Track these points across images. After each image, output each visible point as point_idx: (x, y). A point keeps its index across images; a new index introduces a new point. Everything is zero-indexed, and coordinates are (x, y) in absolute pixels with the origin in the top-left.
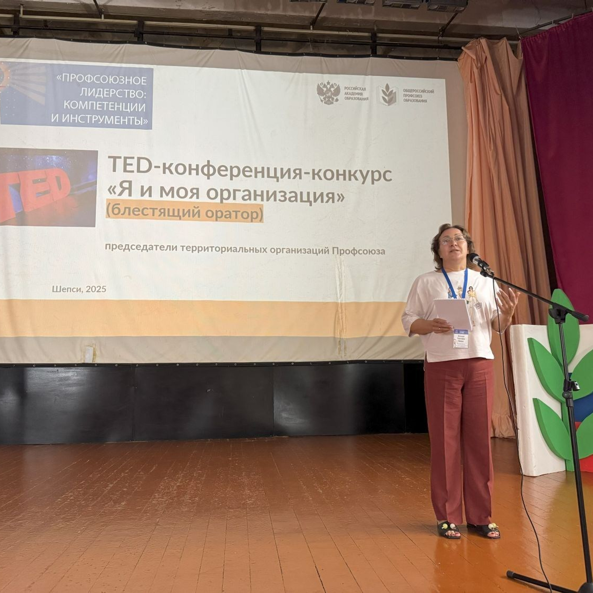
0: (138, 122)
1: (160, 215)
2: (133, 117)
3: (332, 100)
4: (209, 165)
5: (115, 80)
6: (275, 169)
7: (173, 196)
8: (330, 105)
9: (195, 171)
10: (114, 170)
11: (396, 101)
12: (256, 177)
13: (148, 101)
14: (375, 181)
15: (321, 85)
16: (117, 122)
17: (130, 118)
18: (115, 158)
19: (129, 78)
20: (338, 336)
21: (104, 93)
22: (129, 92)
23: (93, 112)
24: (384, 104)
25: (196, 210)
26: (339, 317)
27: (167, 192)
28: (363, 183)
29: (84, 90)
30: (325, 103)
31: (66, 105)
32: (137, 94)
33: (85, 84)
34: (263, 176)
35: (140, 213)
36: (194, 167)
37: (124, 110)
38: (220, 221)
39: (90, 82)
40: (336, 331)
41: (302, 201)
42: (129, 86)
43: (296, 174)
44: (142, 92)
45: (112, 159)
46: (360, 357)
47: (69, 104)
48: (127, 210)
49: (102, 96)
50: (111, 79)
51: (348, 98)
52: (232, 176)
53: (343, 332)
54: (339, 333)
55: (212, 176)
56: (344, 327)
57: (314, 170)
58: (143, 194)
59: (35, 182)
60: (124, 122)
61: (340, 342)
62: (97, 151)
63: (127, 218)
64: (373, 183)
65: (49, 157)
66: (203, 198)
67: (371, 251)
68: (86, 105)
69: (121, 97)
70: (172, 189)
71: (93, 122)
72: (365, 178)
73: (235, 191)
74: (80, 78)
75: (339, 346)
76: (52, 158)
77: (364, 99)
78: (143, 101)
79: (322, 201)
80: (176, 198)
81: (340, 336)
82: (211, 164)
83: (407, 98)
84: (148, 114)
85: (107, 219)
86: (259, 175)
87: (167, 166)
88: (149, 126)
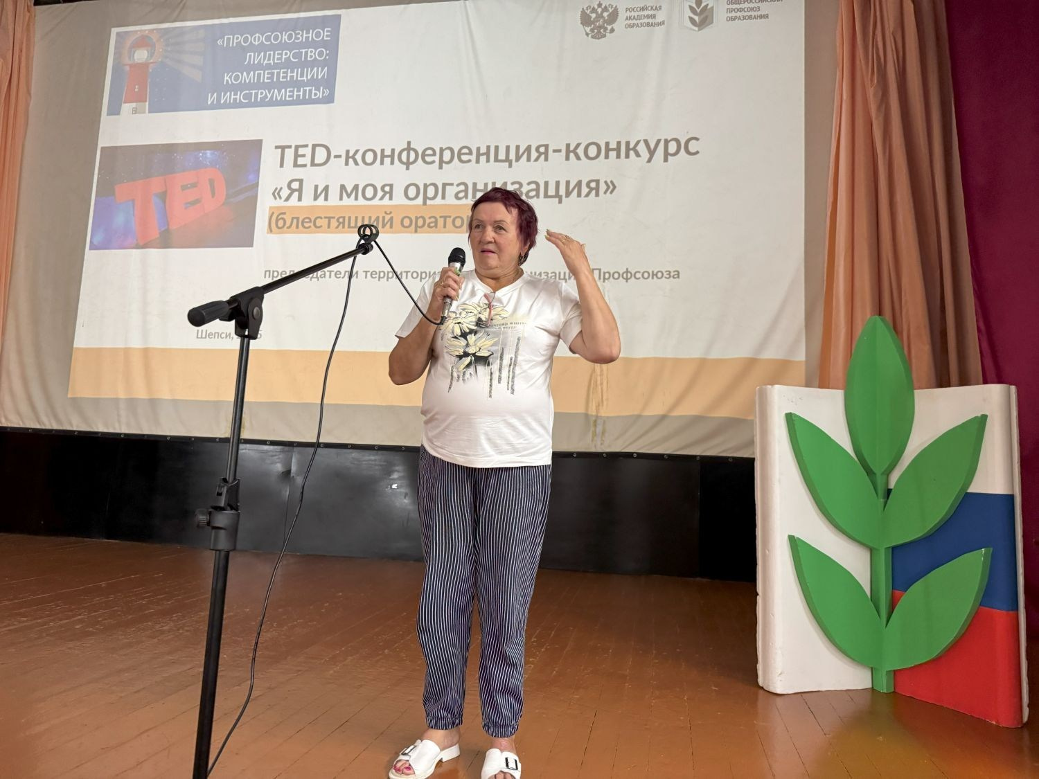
0: (316, 94)
1: (337, 227)
2: (310, 88)
3: (605, 31)
4: (409, 148)
5: (290, 37)
6: (508, 148)
7: (356, 198)
8: (600, 40)
9: (390, 159)
10: (282, 166)
11: (712, 22)
12: (478, 161)
13: (331, 64)
14: (669, 157)
15: (587, 9)
16: (290, 96)
17: (306, 90)
18: (283, 148)
19: (307, 33)
20: (592, 411)
21: (275, 57)
22: (306, 53)
23: (259, 85)
24: (691, 29)
25: (387, 217)
26: (596, 382)
27: (349, 192)
28: (649, 161)
29: (250, 56)
30: (593, 37)
31: (227, 80)
32: (317, 53)
33: (252, 48)
34: (488, 161)
35: (312, 224)
36: (388, 152)
37: (299, 79)
38: (420, 233)
39: (258, 45)
40: (590, 405)
41: (546, 196)
42: (308, 44)
43: (540, 154)
44: (324, 50)
45: (280, 150)
46: (626, 447)
47: (230, 77)
48: (295, 221)
49: (271, 62)
50: (285, 37)
51: (630, 26)
52: (441, 162)
53: (603, 406)
54: (594, 408)
55: (414, 165)
56: (604, 398)
57: (568, 146)
58: (316, 198)
59: (184, 188)
60: (298, 96)
61: (595, 421)
62: (261, 140)
63: (294, 233)
64: (666, 160)
65: (203, 154)
66: (399, 199)
67: (655, 273)
68: (250, 79)
69: (297, 60)
70: (356, 187)
71: (259, 100)
72: (652, 153)
73: (444, 185)
74: (246, 40)
75: (592, 429)
76: (206, 153)
77: (659, 24)
78: (324, 64)
79: (579, 195)
80: (361, 201)
81: (598, 411)
82: (412, 146)
83: (733, 14)
84: (330, 83)
85: (269, 235)
86: (483, 158)
87: (351, 154)
88: (329, 99)
